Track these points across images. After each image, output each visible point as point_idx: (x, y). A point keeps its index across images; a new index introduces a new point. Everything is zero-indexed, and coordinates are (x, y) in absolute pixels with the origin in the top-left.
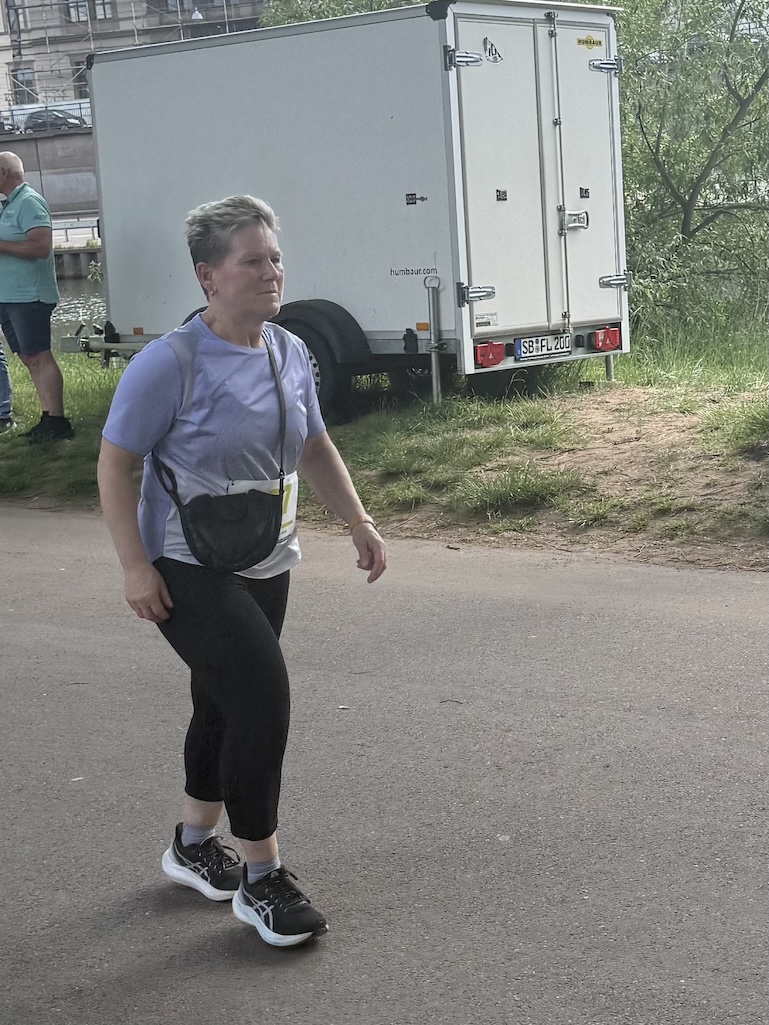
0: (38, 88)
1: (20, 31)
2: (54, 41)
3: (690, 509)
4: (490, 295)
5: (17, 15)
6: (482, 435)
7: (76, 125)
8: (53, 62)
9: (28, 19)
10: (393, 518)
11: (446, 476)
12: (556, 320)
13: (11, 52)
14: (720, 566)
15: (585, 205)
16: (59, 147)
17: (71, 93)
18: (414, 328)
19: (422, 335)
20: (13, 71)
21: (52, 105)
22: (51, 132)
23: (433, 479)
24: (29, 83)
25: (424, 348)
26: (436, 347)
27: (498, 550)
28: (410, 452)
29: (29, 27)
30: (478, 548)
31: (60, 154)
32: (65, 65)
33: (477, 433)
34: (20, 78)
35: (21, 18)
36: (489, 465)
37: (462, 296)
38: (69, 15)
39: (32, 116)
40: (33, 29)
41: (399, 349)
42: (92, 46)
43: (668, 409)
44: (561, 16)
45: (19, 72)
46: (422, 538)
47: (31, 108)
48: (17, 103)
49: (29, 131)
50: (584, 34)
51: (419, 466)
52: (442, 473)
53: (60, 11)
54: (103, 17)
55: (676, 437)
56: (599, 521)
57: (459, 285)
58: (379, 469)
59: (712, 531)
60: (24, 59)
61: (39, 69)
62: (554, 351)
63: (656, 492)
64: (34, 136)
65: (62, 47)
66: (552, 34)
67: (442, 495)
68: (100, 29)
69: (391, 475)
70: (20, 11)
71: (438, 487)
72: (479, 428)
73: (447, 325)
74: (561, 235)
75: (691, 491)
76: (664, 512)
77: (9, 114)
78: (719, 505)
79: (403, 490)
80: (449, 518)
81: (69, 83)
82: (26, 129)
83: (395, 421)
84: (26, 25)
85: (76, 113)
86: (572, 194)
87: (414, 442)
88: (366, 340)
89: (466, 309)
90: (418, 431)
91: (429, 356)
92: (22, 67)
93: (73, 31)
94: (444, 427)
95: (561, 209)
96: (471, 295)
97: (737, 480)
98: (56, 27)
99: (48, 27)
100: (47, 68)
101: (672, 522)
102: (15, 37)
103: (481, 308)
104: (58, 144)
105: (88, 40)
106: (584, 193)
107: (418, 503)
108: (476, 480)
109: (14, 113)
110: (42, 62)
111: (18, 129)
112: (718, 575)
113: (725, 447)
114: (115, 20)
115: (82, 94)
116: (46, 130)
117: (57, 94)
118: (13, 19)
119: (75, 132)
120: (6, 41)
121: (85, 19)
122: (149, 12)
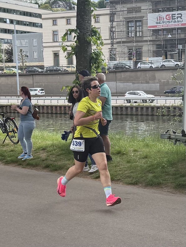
0: (117, 56)
1: (114, 39)
2: (124, 42)
5: (113, 34)
7: (128, 68)
8: (123, 49)
9: (116, 35)
13: (110, 45)
16: (123, 75)
17: (127, 58)
20: (110, 51)
21: (121, 61)
24: (115, 55)
29: (116, 38)
31: (123, 77)
32: (126, 50)
34: (112, 53)
35: (114, 35)
38: (129, 35)
39: (115, 65)
42: (135, 45)
47: (115, 62)
48: (111, 61)
49: (114, 69)
53: (126, 32)
54: (139, 36)
60: (114, 47)
61: (118, 51)
64: (115, 71)
65: (126, 44)
68: (137, 39)
70: (114, 33)
81: (127, 55)
85: (129, 65)
92: (113, 50)
93: (130, 40)
98: (124, 38)
99: (122, 38)
102: (112, 40)
104: (122, 74)
105: (134, 42)
109: (110, 63)
110: (119, 49)
111: (111, 68)
114: (142, 37)
115: (130, 59)
116: (119, 69)
117: (123, 58)
118: (112, 35)
119: (128, 70)
120: (109, 41)
121: (133, 36)
122: (153, 35)
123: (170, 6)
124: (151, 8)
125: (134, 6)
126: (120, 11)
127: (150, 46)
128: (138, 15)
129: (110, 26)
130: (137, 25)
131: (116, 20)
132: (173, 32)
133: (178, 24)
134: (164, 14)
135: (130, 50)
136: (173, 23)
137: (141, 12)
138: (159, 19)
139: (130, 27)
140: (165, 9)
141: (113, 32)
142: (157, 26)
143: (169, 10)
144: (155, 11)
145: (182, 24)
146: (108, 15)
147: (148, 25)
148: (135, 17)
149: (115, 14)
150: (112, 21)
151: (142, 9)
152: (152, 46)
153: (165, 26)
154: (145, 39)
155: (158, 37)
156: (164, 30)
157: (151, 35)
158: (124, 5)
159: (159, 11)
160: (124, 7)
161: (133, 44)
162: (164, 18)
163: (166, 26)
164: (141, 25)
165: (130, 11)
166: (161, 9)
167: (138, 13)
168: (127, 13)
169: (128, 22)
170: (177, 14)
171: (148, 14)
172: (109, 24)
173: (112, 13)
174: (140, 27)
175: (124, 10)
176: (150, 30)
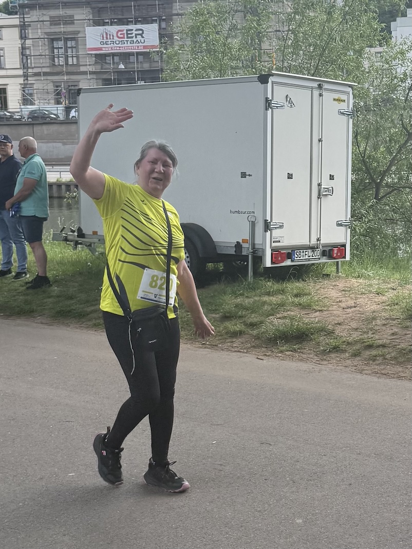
0: (35, 98)
1: (28, 68)
2: (45, 74)
3: (383, 346)
4: (281, 227)
5: (27, 59)
6: (274, 299)
7: (55, 119)
8: (44, 85)
9: (33, 62)
10: (228, 341)
11: (255, 320)
12: (314, 242)
13: (23, 79)
14: (400, 378)
15: (332, 183)
16: (46, 129)
17: (53, 101)
18: (241, 241)
19: (245, 245)
20: (23, 88)
21: (42, 106)
22: (41, 121)
23: (250, 321)
24: (31, 95)
25: (246, 252)
26: (252, 252)
27: (282, 361)
28: (237, 306)
29: (33, 66)
30: (273, 359)
31: (45, 132)
32: (51, 87)
33: (271, 298)
34: (27, 92)
35: (29, 61)
36: (278, 316)
37: (267, 226)
38: (54, 61)
39: (32, 112)
40: (35, 67)
41: (232, 251)
42: (65, 78)
43: (370, 292)
44: (326, 86)
45: (26, 89)
46: (243, 352)
47: (31, 108)
48: (24, 105)
49: (30, 120)
50: (336, 96)
51: (242, 314)
52: (254, 318)
53: (50, 59)
54: (72, 63)
55: (374, 307)
56: (336, 349)
57: (266, 221)
58: (221, 314)
59: (395, 358)
60: (29, 82)
61: (37, 88)
62: (311, 257)
63: (366, 336)
64: (32, 123)
65: (49, 78)
66: (321, 95)
67: (254, 330)
68: (70, 69)
69: (227, 317)
70: (29, 57)
71: (252, 325)
72: (273, 296)
73: (258, 241)
74: (318, 198)
75: (384, 337)
76: (370, 347)
77: (19, 110)
78: (399, 345)
79: (234, 326)
80: (258, 342)
81: (52, 96)
82: (28, 118)
83: (229, 290)
84: (31, 65)
85: (55, 112)
86: (326, 177)
87: (239, 300)
88: (215, 246)
89: (268, 233)
90: (241, 295)
91: (248, 256)
92: (28, 86)
93: (56, 70)
94: (254, 294)
95: (319, 185)
96: (271, 226)
97: (408, 332)
98: (47, 67)
99: (43, 67)
100: (41, 88)
101: (374, 352)
102: (25, 71)
103: (276, 233)
104: (45, 127)
105: (63, 75)
106: (332, 177)
107: (241, 333)
108: (271, 323)
109: (23, 110)
110: (38, 85)
111: (24, 118)
112: (399, 382)
113: (402, 315)
114: (78, 65)
115: (58, 102)
116: (39, 120)
117: (45, 101)
118: (24, 61)
119: (55, 122)
120: (21, 72)
121: (62, 64)
122: (96, 63)
123: (123, 15)
124: (91, 18)
125: (61, 13)
126: (37, 21)
127: (92, 81)
128: (70, 28)
129: (20, 46)
130: (68, 46)
131: (30, 37)
132: (129, 60)
133: (138, 47)
134: (113, 29)
135: (57, 87)
136: (129, 45)
137: (73, 23)
138: (105, 36)
139: (56, 48)
140: (116, 20)
141: (27, 57)
142: (102, 48)
143: (121, 22)
144: (98, 23)
145: (145, 47)
146: (17, 28)
147: (88, 46)
148: (64, 32)
149: (29, 26)
150: (23, 37)
151: (75, 18)
152: (95, 81)
153: (116, 48)
154: (82, 69)
155: (104, 67)
156: (113, 55)
157: (93, 63)
158: (45, 12)
159: (104, 24)
160: (45, 15)
161: (62, 77)
162: (113, 36)
163: (118, 48)
164: (75, 46)
165: (54, 21)
166: (107, 21)
167: (68, 26)
168: (49, 25)
169: (53, 40)
170: (134, 29)
171: (86, 28)
172: (18, 43)
173: (22, 23)
174: (74, 50)
175: (45, 20)
176: (91, 54)
